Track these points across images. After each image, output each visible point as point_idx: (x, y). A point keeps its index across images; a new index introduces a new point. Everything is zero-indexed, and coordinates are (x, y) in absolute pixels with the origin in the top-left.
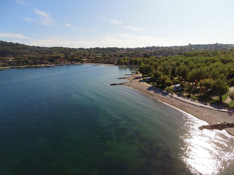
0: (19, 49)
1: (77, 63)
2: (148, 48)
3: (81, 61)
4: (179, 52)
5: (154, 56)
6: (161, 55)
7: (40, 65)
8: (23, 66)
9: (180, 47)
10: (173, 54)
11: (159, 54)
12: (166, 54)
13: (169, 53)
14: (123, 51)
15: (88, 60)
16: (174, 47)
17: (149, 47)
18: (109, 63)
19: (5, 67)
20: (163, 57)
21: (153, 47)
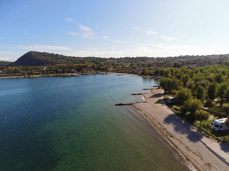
0: (58, 59)
1: (102, 73)
2: (180, 57)
3: (106, 71)
4: (219, 61)
5: (187, 65)
6: (195, 64)
7: (67, 74)
8: (52, 75)
9: (219, 55)
10: (210, 63)
11: (193, 64)
12: (202, 63)
13: (205, 62)
14: (153, 60)
15: (113, 70)
16: (211, 56)
17: (182, 56)
18: (133, 73)
19: (37, 76)
20: (197, 67)
21: (186, 56)
